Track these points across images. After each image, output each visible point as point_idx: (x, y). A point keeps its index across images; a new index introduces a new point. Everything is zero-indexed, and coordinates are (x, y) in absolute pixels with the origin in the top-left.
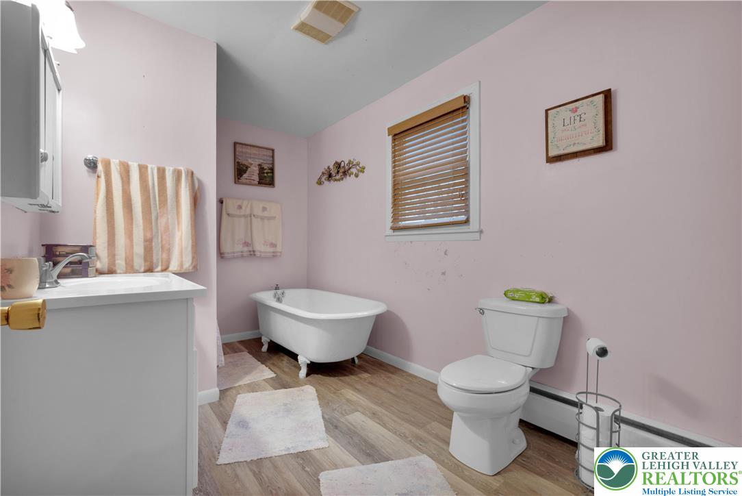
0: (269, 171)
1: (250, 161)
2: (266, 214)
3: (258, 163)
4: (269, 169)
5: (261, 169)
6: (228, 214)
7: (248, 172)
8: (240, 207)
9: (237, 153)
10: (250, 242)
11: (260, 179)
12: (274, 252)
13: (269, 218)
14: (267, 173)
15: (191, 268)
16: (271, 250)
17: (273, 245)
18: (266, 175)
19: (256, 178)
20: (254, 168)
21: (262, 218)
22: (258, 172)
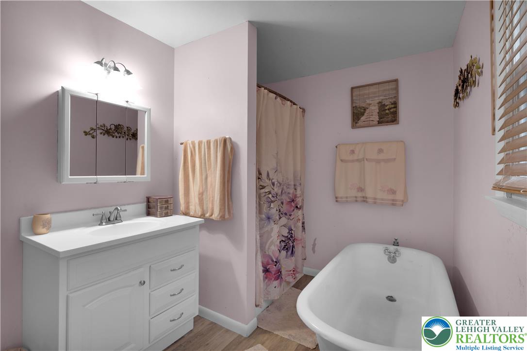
0: (393, 106)
1: (368, 101)
2: (382, 156)
3: (378, 101)
4: (392, 104)
5: (382, 106)
6: (342, 160)
7: (366, 114)
8: (353, 152)
9: (354, 98)
10: (363, 187)
11: (380, 118)
12: (393, 200)
13: (387, 161)
14: (389, 109)
15: (219, 217)
16: (391, 197)
17: (393, 192)
18: (387, 111)
19: (376, 118)
20: (373, 108)
21: (378, 161)
22: (378, 111)
